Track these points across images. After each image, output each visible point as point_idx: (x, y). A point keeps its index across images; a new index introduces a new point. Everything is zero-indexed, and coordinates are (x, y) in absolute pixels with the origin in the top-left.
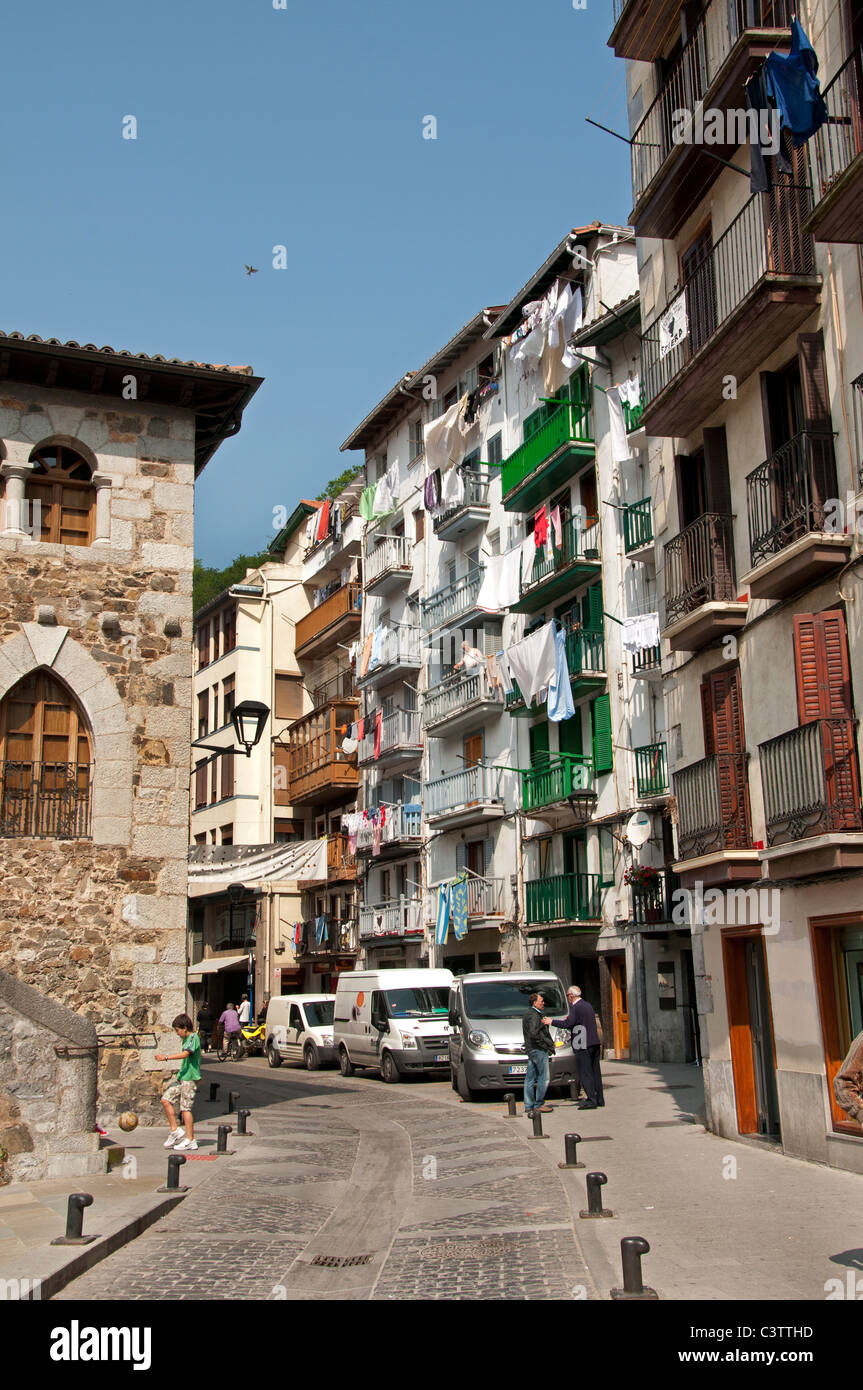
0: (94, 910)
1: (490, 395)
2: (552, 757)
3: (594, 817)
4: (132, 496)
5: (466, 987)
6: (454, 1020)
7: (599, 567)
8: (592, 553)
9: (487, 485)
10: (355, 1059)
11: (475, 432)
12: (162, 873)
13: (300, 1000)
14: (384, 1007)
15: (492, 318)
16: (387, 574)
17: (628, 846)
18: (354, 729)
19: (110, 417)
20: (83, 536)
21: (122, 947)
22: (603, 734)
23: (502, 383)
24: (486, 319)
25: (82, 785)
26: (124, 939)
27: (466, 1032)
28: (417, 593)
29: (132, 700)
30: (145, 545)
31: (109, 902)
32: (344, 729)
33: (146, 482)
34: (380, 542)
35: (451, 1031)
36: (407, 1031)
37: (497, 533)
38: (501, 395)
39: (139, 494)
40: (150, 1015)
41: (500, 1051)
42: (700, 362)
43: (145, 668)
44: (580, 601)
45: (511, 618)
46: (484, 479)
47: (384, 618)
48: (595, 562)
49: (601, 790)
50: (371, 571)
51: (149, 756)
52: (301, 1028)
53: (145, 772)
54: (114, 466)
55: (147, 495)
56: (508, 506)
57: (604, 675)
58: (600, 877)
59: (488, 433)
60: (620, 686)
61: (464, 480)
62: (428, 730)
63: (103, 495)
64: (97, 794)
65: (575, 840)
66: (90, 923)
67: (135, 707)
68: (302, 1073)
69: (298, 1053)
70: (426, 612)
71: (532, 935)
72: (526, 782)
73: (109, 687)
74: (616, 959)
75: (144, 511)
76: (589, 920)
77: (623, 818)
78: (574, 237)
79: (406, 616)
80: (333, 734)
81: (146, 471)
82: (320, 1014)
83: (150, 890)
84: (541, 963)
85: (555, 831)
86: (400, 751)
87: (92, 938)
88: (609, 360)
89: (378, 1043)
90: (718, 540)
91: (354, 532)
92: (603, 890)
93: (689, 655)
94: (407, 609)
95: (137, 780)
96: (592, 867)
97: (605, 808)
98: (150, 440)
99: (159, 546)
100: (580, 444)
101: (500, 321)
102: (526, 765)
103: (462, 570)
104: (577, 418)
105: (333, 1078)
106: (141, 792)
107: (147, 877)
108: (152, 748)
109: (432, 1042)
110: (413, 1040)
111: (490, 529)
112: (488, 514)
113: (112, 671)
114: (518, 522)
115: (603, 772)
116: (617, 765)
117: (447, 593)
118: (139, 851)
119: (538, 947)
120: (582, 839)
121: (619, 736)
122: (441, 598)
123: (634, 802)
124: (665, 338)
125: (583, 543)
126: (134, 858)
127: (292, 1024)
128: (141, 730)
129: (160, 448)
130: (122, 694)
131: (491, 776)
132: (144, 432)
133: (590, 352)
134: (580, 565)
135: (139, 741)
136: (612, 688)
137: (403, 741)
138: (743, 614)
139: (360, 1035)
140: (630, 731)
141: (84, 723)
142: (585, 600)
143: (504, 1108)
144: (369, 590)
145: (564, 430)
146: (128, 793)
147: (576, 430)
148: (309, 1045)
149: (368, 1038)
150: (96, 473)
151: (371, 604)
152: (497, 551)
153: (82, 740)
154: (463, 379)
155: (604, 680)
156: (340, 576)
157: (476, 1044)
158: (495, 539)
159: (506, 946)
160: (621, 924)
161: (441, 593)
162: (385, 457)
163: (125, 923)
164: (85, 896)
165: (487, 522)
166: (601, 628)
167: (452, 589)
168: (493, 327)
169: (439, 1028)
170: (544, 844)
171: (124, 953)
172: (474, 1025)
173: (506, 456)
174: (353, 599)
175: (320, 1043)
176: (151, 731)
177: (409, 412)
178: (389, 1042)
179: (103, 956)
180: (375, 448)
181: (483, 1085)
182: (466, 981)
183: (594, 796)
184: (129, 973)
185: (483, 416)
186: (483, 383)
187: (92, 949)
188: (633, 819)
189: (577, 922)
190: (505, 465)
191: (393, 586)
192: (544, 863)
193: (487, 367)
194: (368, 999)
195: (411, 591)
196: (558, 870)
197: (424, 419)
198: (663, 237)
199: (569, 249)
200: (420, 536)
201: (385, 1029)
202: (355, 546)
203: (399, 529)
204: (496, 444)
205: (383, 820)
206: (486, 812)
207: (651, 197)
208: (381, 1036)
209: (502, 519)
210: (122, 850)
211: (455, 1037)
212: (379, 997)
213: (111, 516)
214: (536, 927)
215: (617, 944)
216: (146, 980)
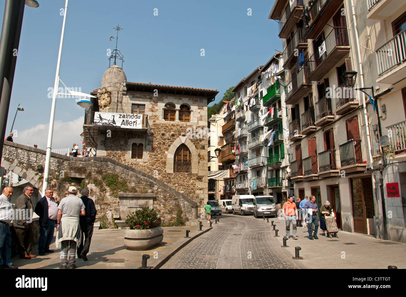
0: (192, 184)
1: (260, 83)
2: (273, 155)
3: (281, 166)
4: (196, 113)
5: (256, 198)
6: (254, 204)
7: (282, 118)
8: (280, 116)
9: (260, 101)
10: (236, 211)
11: (258, 90)
12: (204, 178)
13: (225, 201)
14: (241, 202)
15: (260, 68)
16: (240, 118)
17: (287, 172)
18: (234, 148)
19: (193, 99)
20: (188, 120)
21: (197, 191)
22: (283, 151)
23: (263, 81)
24: (259, 69)
25: (190, 163)
26: (198, 189)
27: (256, 206)
28: (246, 121)
29: (198, 149)
30: (199, 122)
31: (195, 183)
32: (232, 148)
33: (199, 111)
34: (239, 111)
35: (254, 206)
36: (245, 206)
37: (262, 110)
38: (263, 83)
39: (198, 113)
40: (202, 202)
41: (262, 209)
42: (296, 93)
43: (200, 143)
44: (278, 125)
45: (265, 127)
46: (259, 100)
47: (240, 126)
48: (281, 118)
49: (282, 161)
50: (237, 117)
51: (201, 158)
52: (225, 206)
53: (200, 161)
54: (194, 108)
55: (199, 113)
56: (264, 106)
57: (283, 139)
58: (282, 178)
59: (260, 90)
60: (286, 142)
61: (255, 100)
62: (249, 149)
63: (192, 113)
64: (193, 165)
65: (277, 171)
66: (192, 187)
67: (198, 150)
68: (226, 214)
69: (225, 210)
70: (248, 126)
71: (269, 189)
72: (268, 160)
73: (194, 147)
74: (285, 193)
75: (199, 116)
76: (280, 186)
77: (286, 167)
78: (276, 55)
79: (244, 126)
80: (230, 149)
81: (199, 109)
82: (229, 203)
83: (202, 181)
84: (271, 194)
85: (274, 169)
86: (244, 153)
87: (192, 189)
88: (283, 79)
89: (240, 208)
90: (298, 124)
91: (234, 108)
92: (283, 180)
93: (294, 142)
94: (244, 124)
95: (199, 162)
96: (281, 176)
97: (283, 165)
98: (200, 103)
99: (201, 122)
100: (278, 95)
101: (262, 69)
102: (268, 156)
103: (255, 118)
104: (277, 89)
105: (232, 215)
106: (200, 164)
107: (201, 179)
108: (201, 157)
109: (250, 208)
110: (247, 208)
111: (261, 109)
112: (260, 107)
113: (194, 144)
114: (266, 109)
115: (283, 158)
116: (285, 157)
117: (253, 122)
118: (200, 174)
119: (271, 191)
120: (279, 171)
121: (286, 152)
122: (251, 123)
123: (288, 164)
124: (289, 89)
125: (279, 113)
126: (199, 176)
127: (223, 205)
128: (199, 154)
129: (201, 104)
130: (196, 148)
131: (262, 158)
132: (199, 102)
133: (279, 77)
134: (278, 118)
135: (199, 156)
136: (284, 142)
137: (244, 151)
138: (302, 136)
139: (237, 207)
140: (288, 150)
141: (190, 153)
142: (279, 124)
143: (263, 219)
144: (237, 121)
145: (275, 92)
146: (198, 165)
147: (277, 92)
148: (227, 209)
149: (238, 208)
150: (191, 109)
151: (237, 123)
152: (262, 115)
153: (190, 156)
154: (255, 79)
155: (283, 140)
156: (231, 117)
157: (258, 208)
158: (262, 111)
159: (264, 191)
160: (286, 187)
161: (251, 122)
162: (240, 93)
163: (198, 187)
164: (191, 182)
165: (260, 108)
166: (282, 130)
167: (254, 121)
168: (261, 70)
169: (252, 206)
170: (272, 171)
171: (198, 192)
172: (258, 205)
173: (264, 96)
174: (234, 122)
175: (229, 209)
176: (201, 154)
177: (244, 85)
178: (242, 208)
179: (194, 192)
180: (237, 92)
181: (259, 215)
182: (256, 197)
183: (281, 163)
184: (199, 195)
185: (259, 87)
186: (259, 81)
187: (192, 191)
188: (288, 167)
189: (278, 186)
190: (263, 98)
191: (242, 120)
192: (272, 175)
193: (260, 77)
194: (238, 200)
195: (245, 121)
196: (274, 176)
197: (247, 87)
198: (289, 69)
199: (275, 57)
200: (247, 110)
201: (242, 206)
202: (234, 111)
203: (243, 108)
204: (262, 93)
205: (240, 166)
206: (260, 165)
207: (286, 64)
208: (241, 207)
209: (263, 108)
210: (197, 174)
211: (255, 207)
212: (240, 200)
213: (193, 117)
214: (270, 187)
215: (285, 191)
216: (202, 196)
